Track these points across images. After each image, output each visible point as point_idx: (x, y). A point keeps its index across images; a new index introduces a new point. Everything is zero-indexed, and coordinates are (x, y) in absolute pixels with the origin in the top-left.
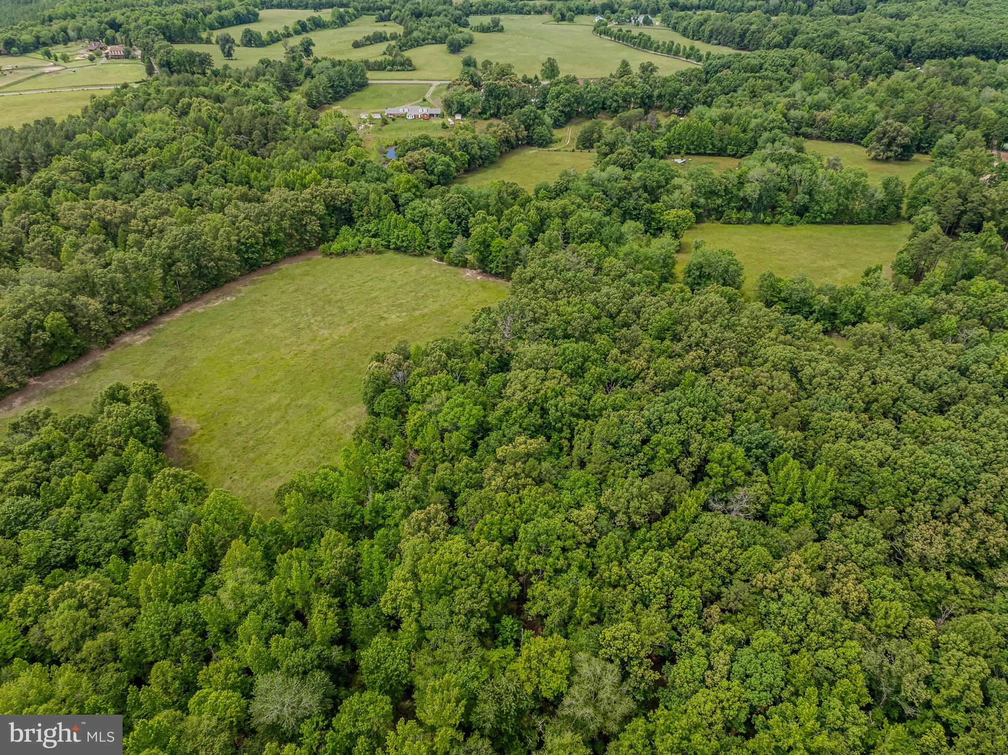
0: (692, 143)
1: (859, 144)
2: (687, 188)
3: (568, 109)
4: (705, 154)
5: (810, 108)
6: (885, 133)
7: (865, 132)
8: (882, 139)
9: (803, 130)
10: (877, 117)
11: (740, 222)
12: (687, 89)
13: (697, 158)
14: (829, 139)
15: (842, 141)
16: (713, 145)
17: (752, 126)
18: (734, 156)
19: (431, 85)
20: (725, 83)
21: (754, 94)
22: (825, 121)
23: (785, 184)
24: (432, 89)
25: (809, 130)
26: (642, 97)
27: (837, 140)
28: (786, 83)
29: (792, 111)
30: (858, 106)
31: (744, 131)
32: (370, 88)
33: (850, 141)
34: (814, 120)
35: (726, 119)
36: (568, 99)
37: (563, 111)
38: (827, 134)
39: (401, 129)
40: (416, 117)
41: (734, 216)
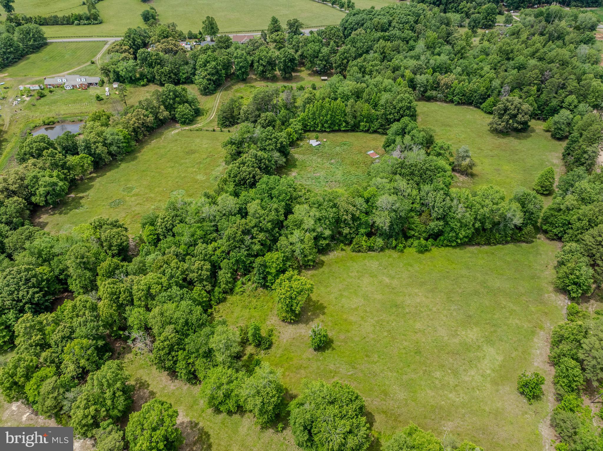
0: (326, 122)
1: (479, 108)
2: (309, 223)
3: (216, 77)
4: (339, 131)
5: (434, 71)
6: (506, 109)
7: (484, 98)
8: (503, 115)
9: (429, 93)
10: (494, 83)
11: (370, 249)
12: (325, 50)
13: (331, 135)
14: (452, 101)
15: (463, 104)
16: (347, 123)
17: (382, 102)
18: (367, 131)
19: (106, 43)
20: (359, 44)
21: (384, 57)
22: (448, 86)
23: (417, 206)
24: (106, 47)
25: (434, 93)
26: (285, 61)
27: (458, 104)
28: (411, 42)
29: (418, 76)
30: (476, 66)
31: (375, 106)
32: (48, 48)
33: (470, 104)
34: (438, 84)
35: (358, 95)
36: (215, 68)
37: (210, 80)
38: (450, 97)
39: (55, 102)
40: (74, 87)
41: (363, 243)
